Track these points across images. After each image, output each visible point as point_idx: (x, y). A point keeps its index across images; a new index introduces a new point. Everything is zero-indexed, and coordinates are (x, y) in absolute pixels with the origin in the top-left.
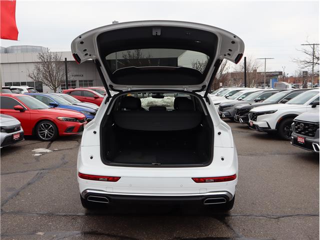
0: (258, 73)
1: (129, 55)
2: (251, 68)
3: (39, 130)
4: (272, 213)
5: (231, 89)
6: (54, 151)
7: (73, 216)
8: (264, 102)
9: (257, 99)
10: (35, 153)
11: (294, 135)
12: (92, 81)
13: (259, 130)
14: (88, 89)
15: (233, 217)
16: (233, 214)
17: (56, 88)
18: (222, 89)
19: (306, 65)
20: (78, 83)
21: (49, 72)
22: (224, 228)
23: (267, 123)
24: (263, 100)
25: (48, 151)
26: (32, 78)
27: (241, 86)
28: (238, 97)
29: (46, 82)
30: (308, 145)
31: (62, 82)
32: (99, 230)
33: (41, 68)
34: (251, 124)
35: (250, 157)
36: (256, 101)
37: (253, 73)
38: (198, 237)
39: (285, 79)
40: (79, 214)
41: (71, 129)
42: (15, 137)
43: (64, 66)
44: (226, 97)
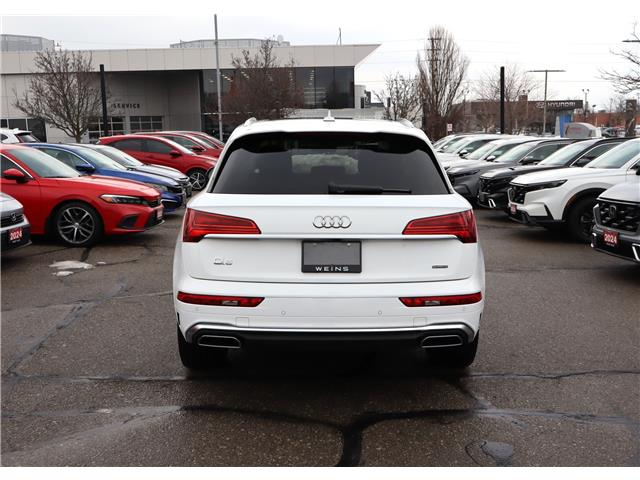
0: (530, 102)
1: (247, 59)
2: (513, 92)
3: (59, 222)
4: (549, 368)
5: (471, 138)
6: (98, 265)
7: (164, 381)
8: (539, 165)
9: (526, 158)
10: (57, 270)
11: (598, 229)
12: (159, 118)
13: (528, 224)
14: (156, 135)
15: (474, 378)
16: (474, 374)
17: (79, 133)
18: (452, 137)
19: (630, 86)
20: (127, 123)
21: (65, 96)
22: (457, 394)
23: (546, 207)
24: (539, 161)
25: (85, 266)
26: (23, 109)
27: (493, 132)
28: (486, 155)
29: (56, 119)
30: (623, 249)
31: (93, 119)
32: (220, 403)
33: (46, 87)
34: (513, 210)
35: (508, 275)
36: (525, 163)
37: (519, 103)
38: (409, 410)
39: (589, 117)
40: (176, 378)
41: (130, 221)
42: (14, 236)
43: (99, 84)
44: (461, 155)
